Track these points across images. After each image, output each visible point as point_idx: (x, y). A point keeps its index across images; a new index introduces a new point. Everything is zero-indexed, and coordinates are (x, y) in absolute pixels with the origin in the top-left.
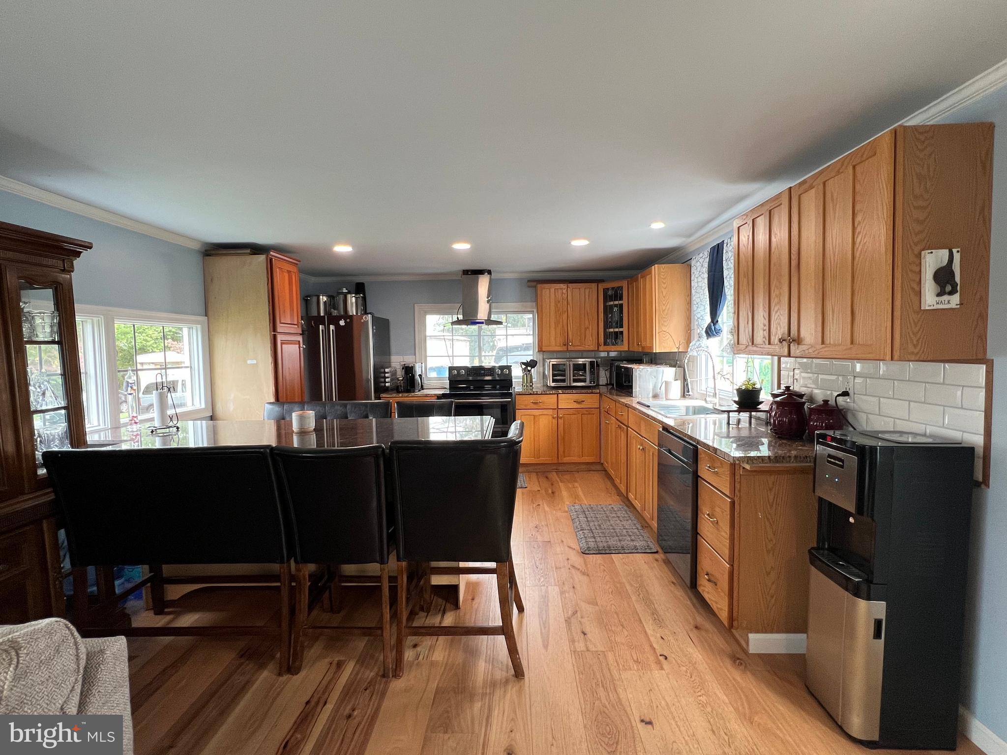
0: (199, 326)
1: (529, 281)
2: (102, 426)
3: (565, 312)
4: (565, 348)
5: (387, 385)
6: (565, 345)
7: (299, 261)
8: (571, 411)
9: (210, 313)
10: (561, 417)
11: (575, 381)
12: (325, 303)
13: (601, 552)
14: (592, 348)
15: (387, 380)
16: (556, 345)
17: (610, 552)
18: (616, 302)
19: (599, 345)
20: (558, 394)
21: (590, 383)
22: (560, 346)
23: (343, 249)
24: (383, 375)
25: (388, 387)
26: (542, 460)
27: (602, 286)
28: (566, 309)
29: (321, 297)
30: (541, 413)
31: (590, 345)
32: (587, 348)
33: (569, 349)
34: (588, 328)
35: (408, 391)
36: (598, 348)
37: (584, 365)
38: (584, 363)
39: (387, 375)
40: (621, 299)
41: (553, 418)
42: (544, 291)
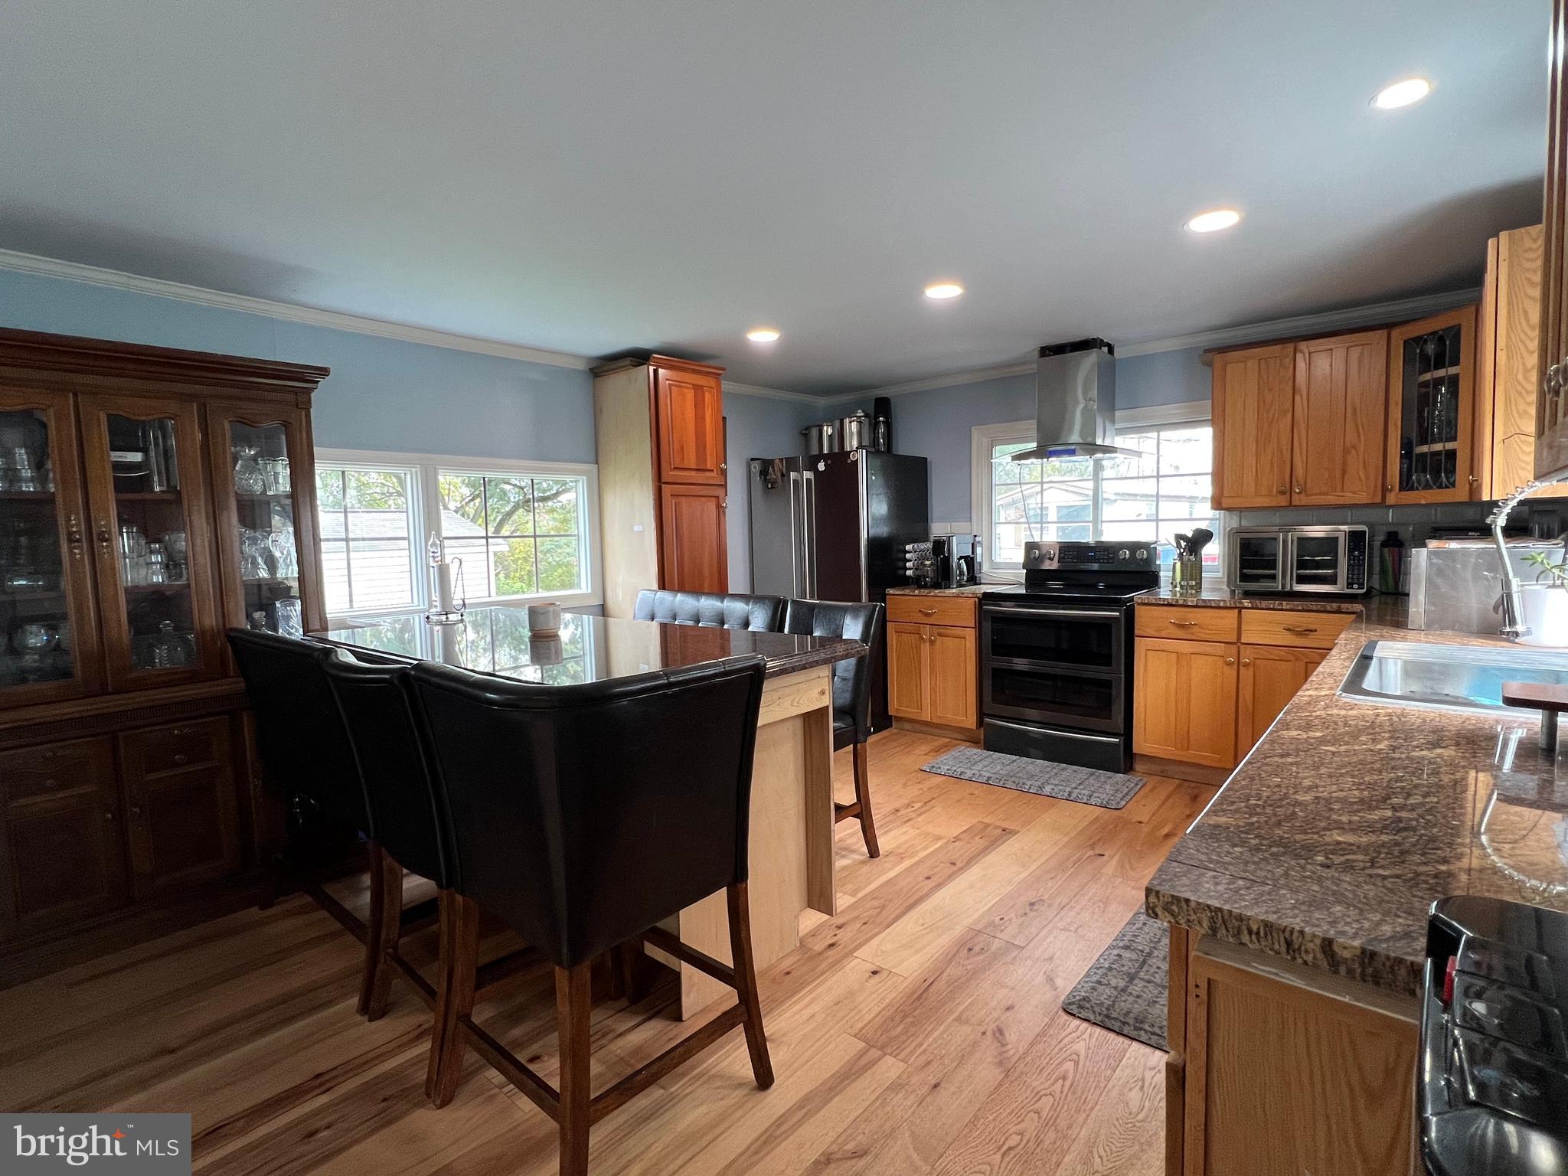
0: (585, 478)
1: (1206, 351)
2: (422, 607)
3: (1285, 412)
4: (1283, 501)
5: (909, 573)
6: (1283, 493)
7: (723, 369)
8: (1282, 652)
9: (600, 459)
10: (1246, 665)
11: (1302, 580)
12: (830, 437)
13: (1109, 1024)
14: (1363, 498)
15: (908, 565)
16: (1257, 495)
17: (1134, 1034)
18: (1441, 373)
19: (1385, 490)
20: (1240, 609)
21: (1350, 585)
22: (1270, 495)
23: (763, 338)
24: (901, 555)
25: (910, 576)
26: (1193, 755)
27: (1399, 336)
28: (1289, 405)
29: (825, 428)
30: (1193, 650)
31: (1359, 490)
32: (1349, 498)
33: (1296, 500)
34: (1354, 447)
35: (936, 585)
36: (1384, 497)
37: (1330, 543)
38: (1332, 535)
39: (908, 556)
40: (1455, 361)
41: (1230, 664)
42: (1229, 367)
